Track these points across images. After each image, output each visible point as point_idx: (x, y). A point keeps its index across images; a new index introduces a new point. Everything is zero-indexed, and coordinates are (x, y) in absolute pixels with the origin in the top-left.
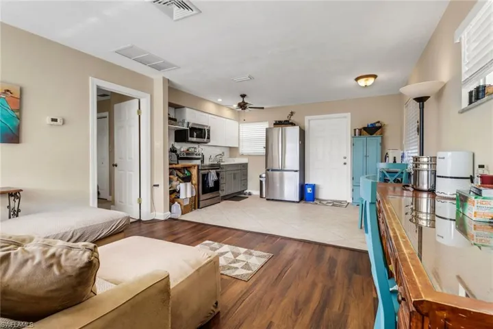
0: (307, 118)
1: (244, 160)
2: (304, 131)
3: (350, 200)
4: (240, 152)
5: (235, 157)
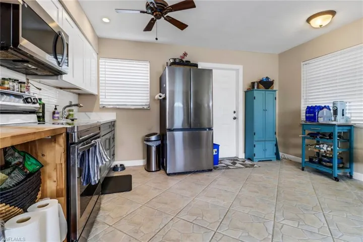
4: (100, 103)
5: (91, 112)
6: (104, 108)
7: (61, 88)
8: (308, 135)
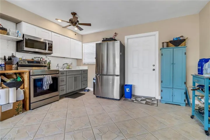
0: (126, 37)
1: (85, 68)
2: (124, 47)
3: (158, 98)
4: (83, 62)
5: (80, 66)
6: (85, 64)
7: (64, 58)
8: (197, 86)
